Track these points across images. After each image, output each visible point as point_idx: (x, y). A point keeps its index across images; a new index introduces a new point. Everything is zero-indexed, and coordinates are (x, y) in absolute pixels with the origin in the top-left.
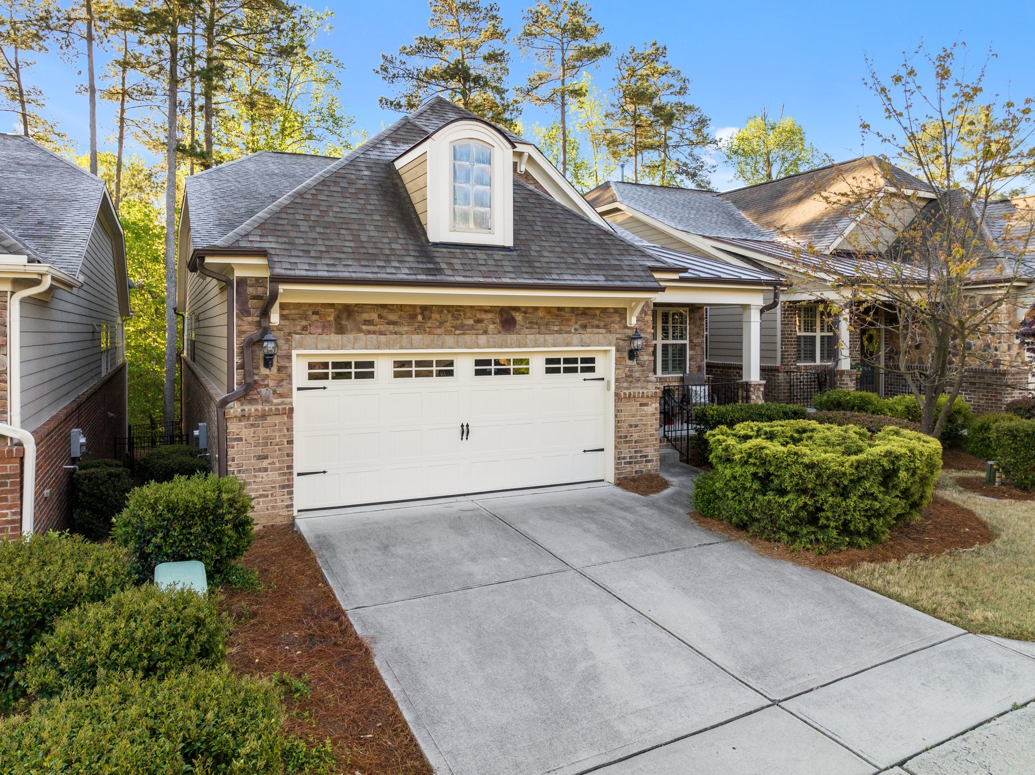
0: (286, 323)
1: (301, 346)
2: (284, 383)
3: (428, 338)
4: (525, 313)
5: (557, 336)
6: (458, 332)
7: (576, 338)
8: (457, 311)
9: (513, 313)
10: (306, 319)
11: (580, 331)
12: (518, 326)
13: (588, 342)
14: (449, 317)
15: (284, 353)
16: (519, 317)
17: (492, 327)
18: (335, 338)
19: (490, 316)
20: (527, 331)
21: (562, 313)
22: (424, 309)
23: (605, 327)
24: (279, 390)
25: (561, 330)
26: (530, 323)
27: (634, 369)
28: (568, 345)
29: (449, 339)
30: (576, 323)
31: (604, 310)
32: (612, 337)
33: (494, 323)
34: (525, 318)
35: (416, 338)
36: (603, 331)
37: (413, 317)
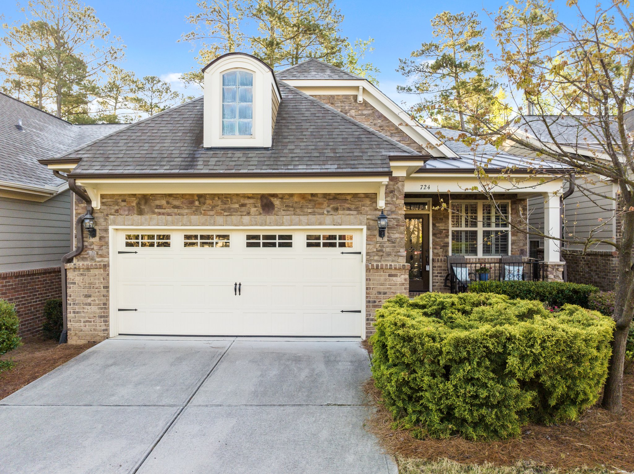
0: (105, 207)
1: (114, 223)
2: (103, 247)
3: (202, 218)
4: (282, 198)
5: (311, 217)
6: (226, 214)
7: (328, 219)
8: (225, 198)
9: (272, 199)
10: (117, 204)
11: (332, 212)
12: (276, 209)
13: (339, 221)
14: (219, 202)
15: (103, 227)
16: (276, 202)
17: (253, 210)
18: (136, 218)
19: (251, 201)
20: (283, 213)
21: (315, 198)
22: (200, 196)
23: (357, 209)
24: (100, 253)
25: (314, 212)
26: (286, 206)
27: (385, 245)
28: (320, 224)
29: (220, 219)
30: (329, 206)
31: (355, 195)
32: (364, 218)
33: (256, 207)
34: (282, 202)
35: (194, 218)
36: (355, 213)
37: (192, 202)
